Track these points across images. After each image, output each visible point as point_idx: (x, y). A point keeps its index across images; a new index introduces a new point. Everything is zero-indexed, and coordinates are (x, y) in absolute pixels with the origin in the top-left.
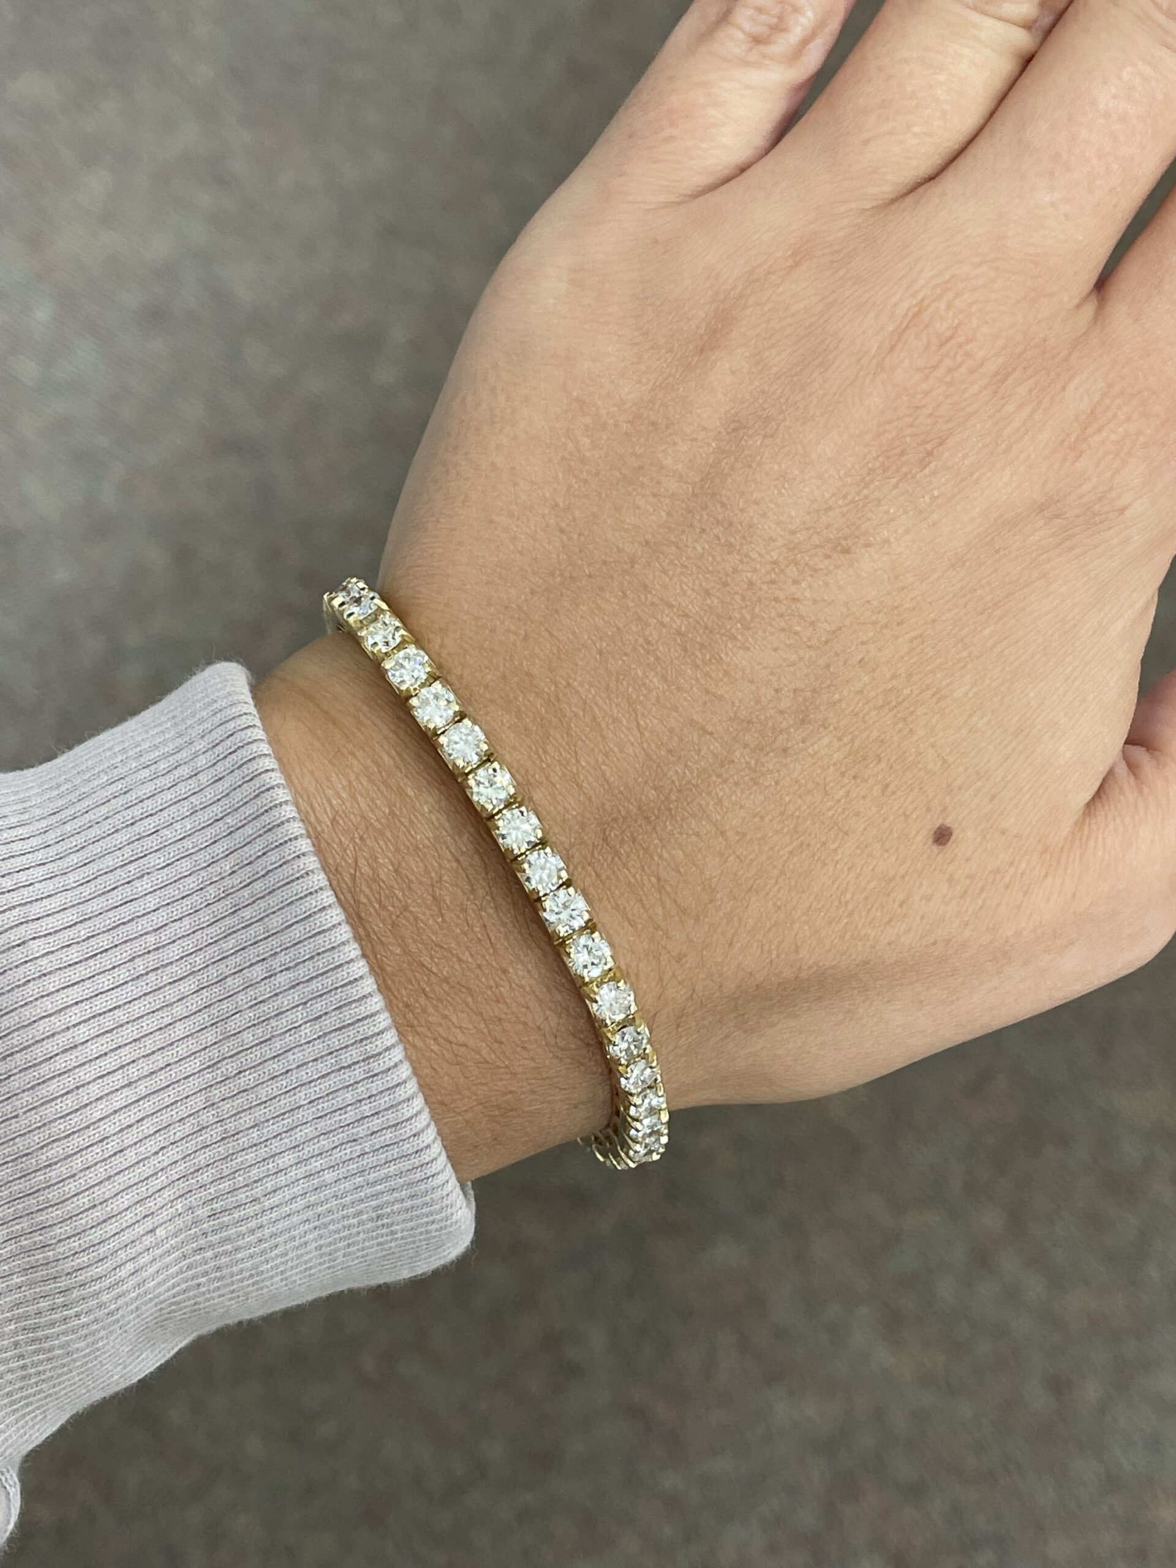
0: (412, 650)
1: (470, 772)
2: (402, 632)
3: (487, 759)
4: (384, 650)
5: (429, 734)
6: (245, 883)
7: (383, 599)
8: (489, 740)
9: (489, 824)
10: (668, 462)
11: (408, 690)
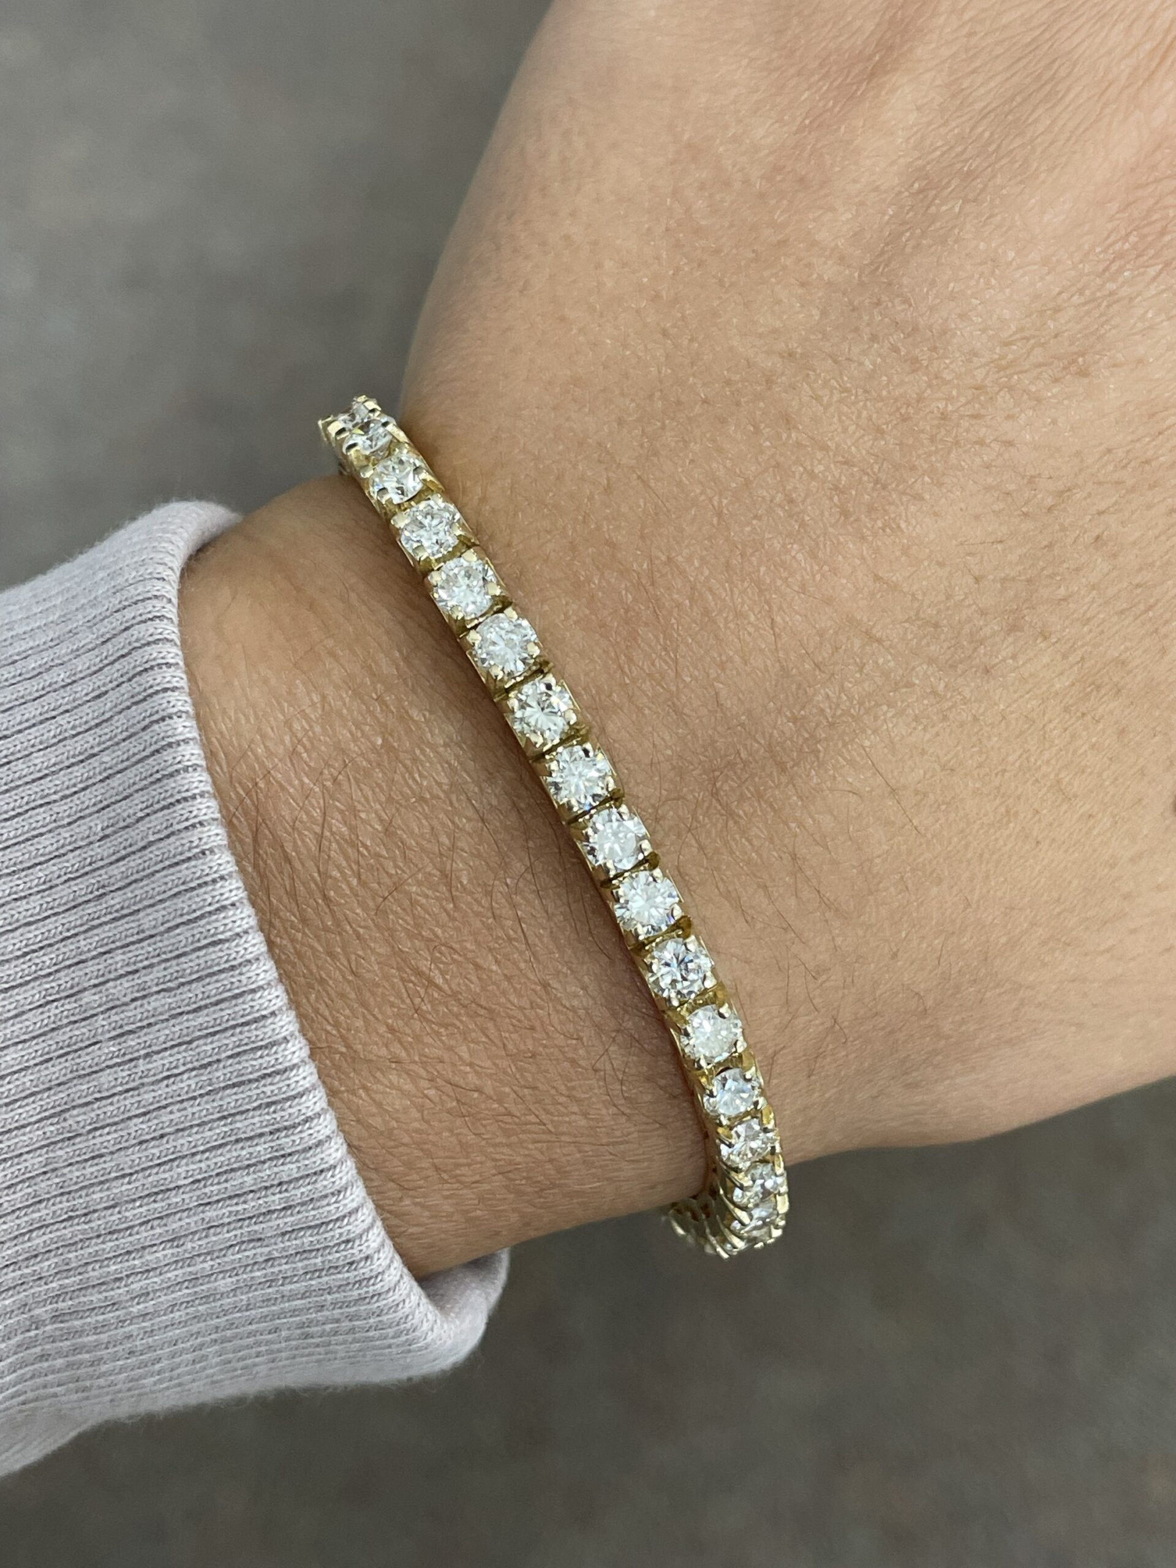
0: (437, 502)
1: (512, 688)
2: (425, 475)
3: (539, 669)
4: (397, 499)
5: (455, 628)
6: (119, 855)
7: (401, 426)
8: (542, 642)
9: (538, 766)
10: (823, 235)
11: (428, 560)
